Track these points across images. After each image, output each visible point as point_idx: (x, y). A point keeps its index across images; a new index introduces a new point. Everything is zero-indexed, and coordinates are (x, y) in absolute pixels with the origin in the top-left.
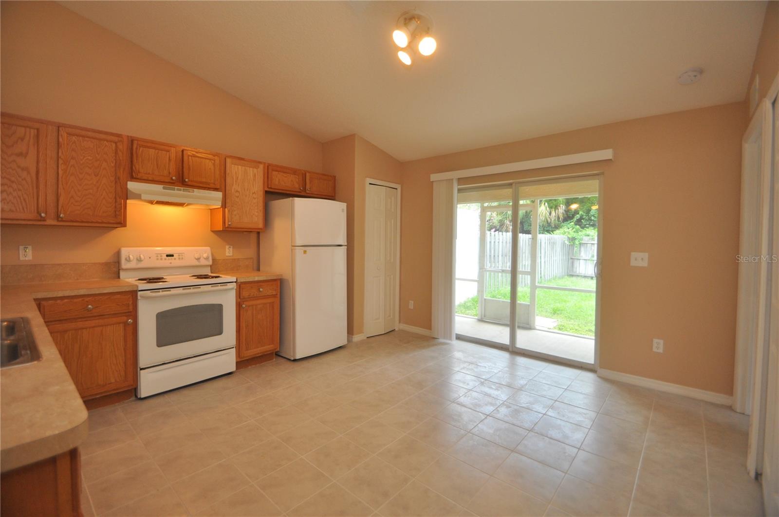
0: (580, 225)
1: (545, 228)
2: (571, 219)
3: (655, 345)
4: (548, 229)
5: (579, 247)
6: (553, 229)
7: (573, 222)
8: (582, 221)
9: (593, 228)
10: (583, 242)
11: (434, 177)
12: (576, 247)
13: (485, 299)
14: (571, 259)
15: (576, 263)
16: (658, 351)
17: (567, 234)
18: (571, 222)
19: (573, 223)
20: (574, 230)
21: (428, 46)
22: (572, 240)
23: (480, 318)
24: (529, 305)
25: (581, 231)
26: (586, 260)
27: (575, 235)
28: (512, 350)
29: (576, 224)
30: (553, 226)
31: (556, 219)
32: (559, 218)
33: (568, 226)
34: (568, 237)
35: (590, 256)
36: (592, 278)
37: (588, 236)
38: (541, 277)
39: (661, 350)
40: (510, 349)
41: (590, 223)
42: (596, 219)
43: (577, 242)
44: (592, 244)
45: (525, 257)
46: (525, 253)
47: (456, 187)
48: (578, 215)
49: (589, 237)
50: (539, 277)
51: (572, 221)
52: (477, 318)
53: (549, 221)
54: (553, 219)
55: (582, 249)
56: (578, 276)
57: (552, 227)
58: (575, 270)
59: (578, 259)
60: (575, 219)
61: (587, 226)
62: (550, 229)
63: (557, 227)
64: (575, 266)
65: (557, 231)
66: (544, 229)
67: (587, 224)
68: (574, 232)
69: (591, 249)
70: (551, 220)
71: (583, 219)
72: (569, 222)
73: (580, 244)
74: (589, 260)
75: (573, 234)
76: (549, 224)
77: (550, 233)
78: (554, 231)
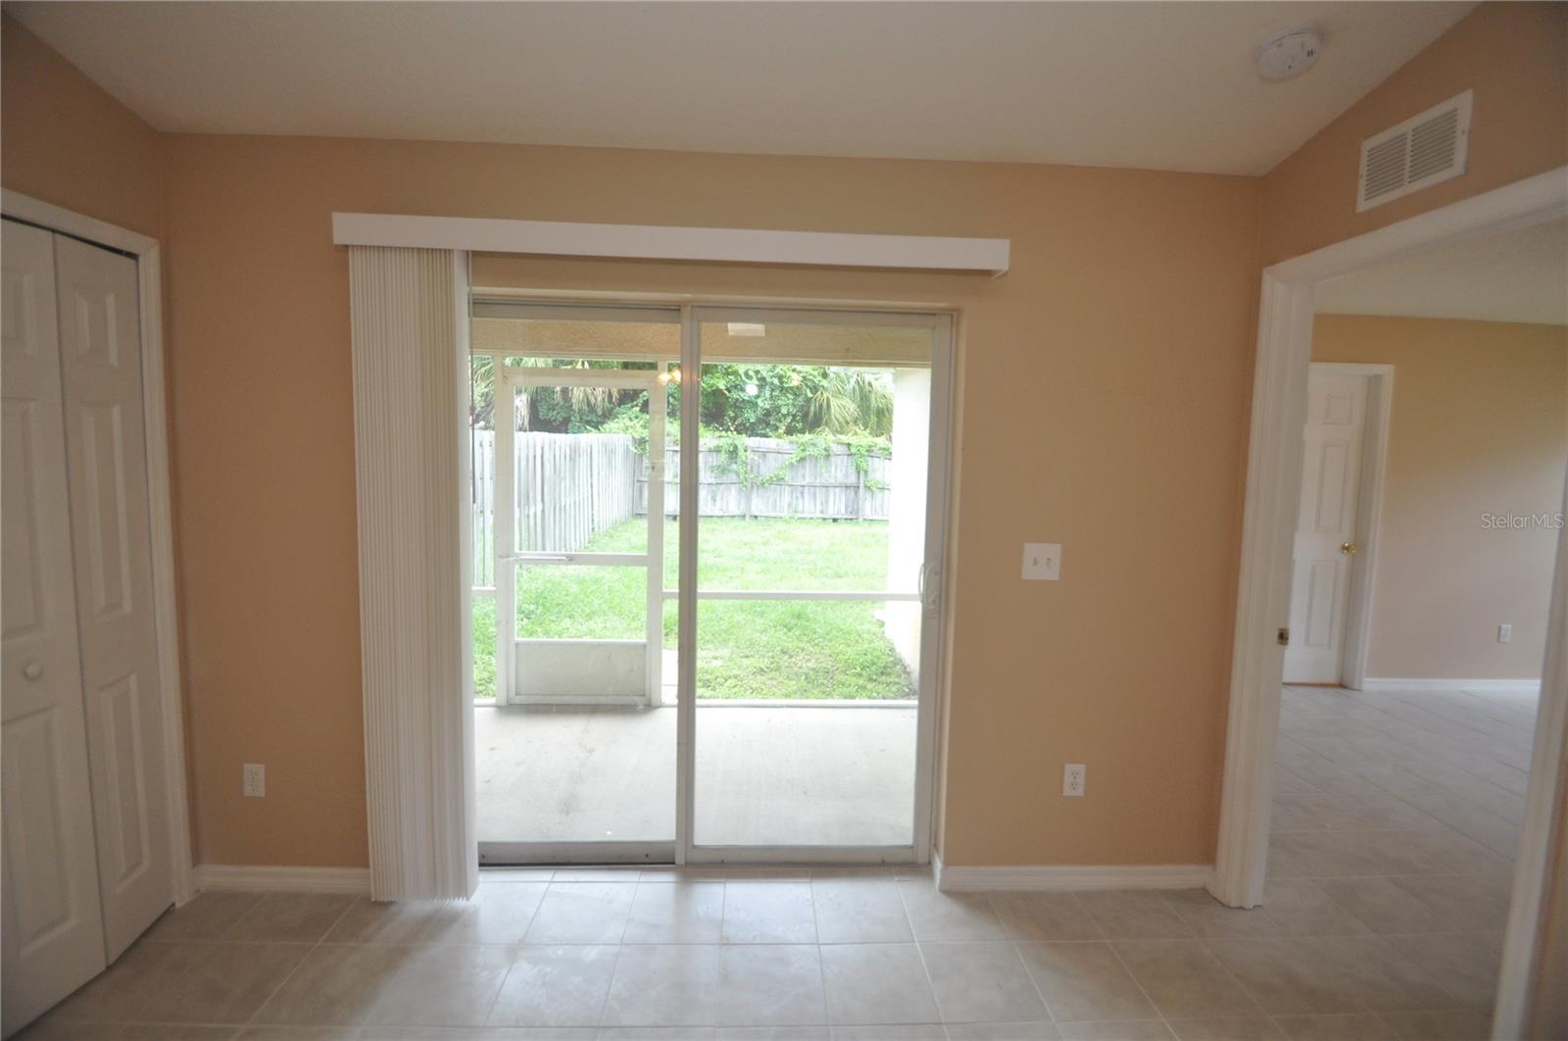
0: (649, 414)
1: (584, 417)
2: (632, 401)
3: (1068, 780)
4: (589, 418)
6: (599, 420)
7: (637, 405)
11: (347, 227)
13: (517, 644)
14: (638, 481)
16: (1075, 793)
17: (630, 430)
18: (632, 407)
19: (638, 409)
20: (642, 422)
22: (640, 445)
23: (503, 702)
24: (645, 646)
28: (687, 860)
29: (643, 412)
30: (600, 413)
31: (606, 399)
32: (610, 396)
33: (630, 413)
34: (633, 437)
36: (675, 518)
38: (593, 529)
40: (680, 860)
42: (676, 403)
45: (565, 488)
46: (565, 478)
47: (462, 290)
50: (591, 530)
51: (635, 403)
52: (492, 701)
53: (593, 401)
54: (599, 399)
57: (597, 415)
62: (595, 420)
63: (608, 415)
65: (610, 425)
66: (581, 419)
68: (641, 426)
70: (596, 400)
72: (629, 406)
75: (641, 430)
76: (592, 408)
77: (597, 428)
78: (602, 423)
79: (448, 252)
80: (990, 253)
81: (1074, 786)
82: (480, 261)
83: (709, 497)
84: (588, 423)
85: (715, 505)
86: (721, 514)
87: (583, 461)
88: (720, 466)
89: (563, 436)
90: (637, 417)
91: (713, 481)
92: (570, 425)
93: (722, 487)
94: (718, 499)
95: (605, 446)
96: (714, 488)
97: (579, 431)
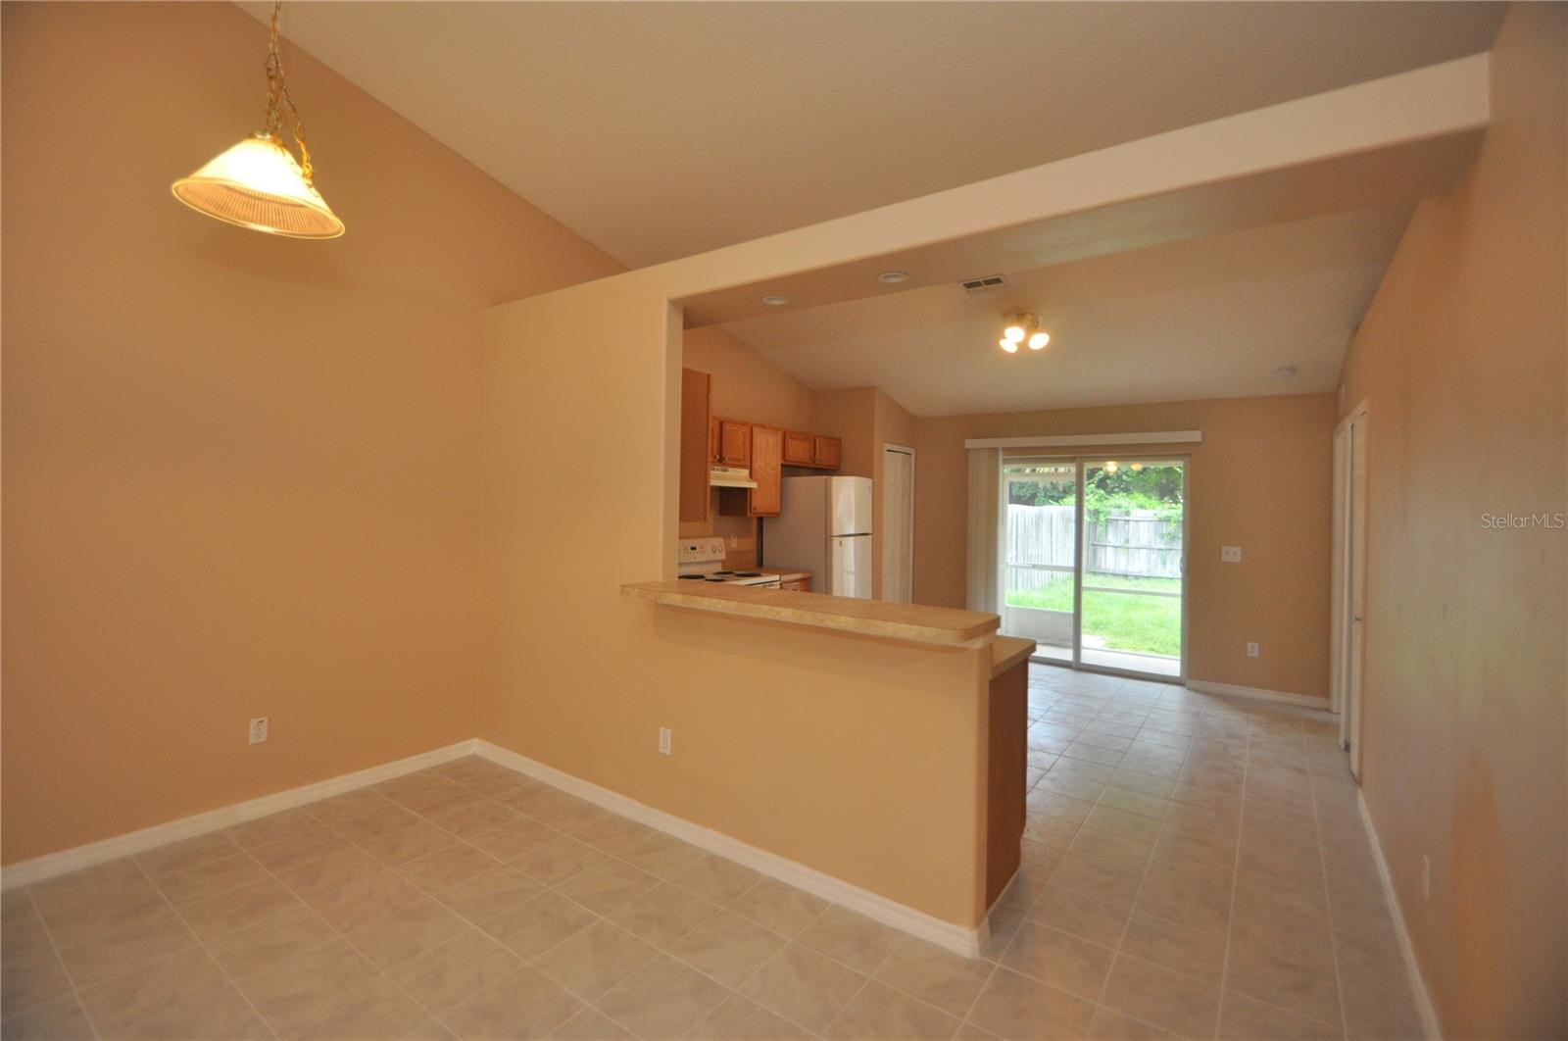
0: (1104, 489)
1: (1048, 494)
3: (1249, 649)
4: (1052, 494)
5: (1104, 526)
6: (1061, 495)
8: (1108, 481)
9: (1125, 494)
10: (1112, 518)
11: (970, 444)
12: (1101, 525)
14: (1093, 545)
15: (1101, 552)
16: (1253, 655)
18: (1090, 484)
19: (1093, 485)
20: (1096, 497)
21: (1040, 341)
22: (1094, 515)
25: (1106, 499)
26: (1116, 547)
27: (1098, 506)
28: (1077, 666)
29: (1098, 487)
30: (1061, 490)
35: (1123, 540)
37: (1119, 507)
39: (1256, 655)
40: (1074, 666)
41: (1120, 485)
43: (1102, 518)
44: (1126, 521)
47: (1001, 459)
48: (1101, 472)
49: (1119, 510)
55: (1110, 529)
56: (1104, 574)
57: (1058, 491)
58: (1098, 564)
59: (1103, 546)
60: (1096, 479)
61: (1116, 490)
62: (1056, 495)
64: (1099, 557)
66: (1045, 494)
67: (1115, 487)
68: (1096, 500)
69: (1124, 528)
71: (1109, 478)
73: (1107, 520)
74: (1120, 547)
75: (1095, 503)
76: (1054, 487)
77: (1057, 501)
78: (1063, 498)
79: (997, 449)
80: (1195, 436)
81: (1253, 647)
82: (1005, 450)
83: (1160, 561)
84: (1052, 498)
85: (1165, 567)
86: (1171, 576)
87: (1045, 526)
88: (1169, 534)
89: (1031, 507)
90: (1092, 493)
91: (1163, 546)
92: (1036, 500)
93: (1173, 552)
94: (1168, 563)
95: (1063, 514)
96: (1164, 553)
97: (1044, 504)
